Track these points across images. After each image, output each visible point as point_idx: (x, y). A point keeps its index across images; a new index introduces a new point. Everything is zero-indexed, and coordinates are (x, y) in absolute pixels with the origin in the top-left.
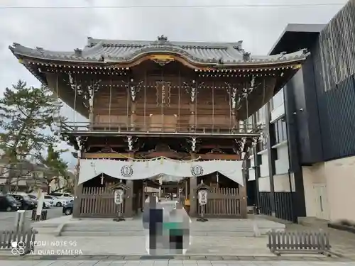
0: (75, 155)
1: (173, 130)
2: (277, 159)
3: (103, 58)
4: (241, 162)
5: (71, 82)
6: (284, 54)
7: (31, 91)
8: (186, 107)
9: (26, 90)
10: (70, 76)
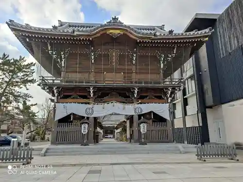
0: (52, 101)
1: (122, 82)
2: (187, 105)
3: (74, 31)
4: (168, 104)
5: (49, 49)
6: (196, 31)
7: (12, 61)
8: (130, 67)
9: (9, 60)
10: (49, 45)
